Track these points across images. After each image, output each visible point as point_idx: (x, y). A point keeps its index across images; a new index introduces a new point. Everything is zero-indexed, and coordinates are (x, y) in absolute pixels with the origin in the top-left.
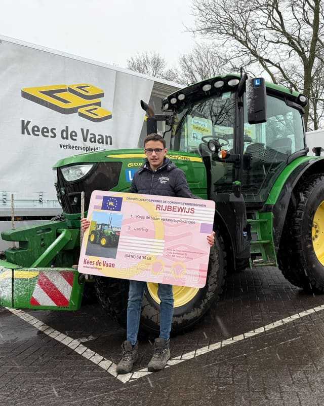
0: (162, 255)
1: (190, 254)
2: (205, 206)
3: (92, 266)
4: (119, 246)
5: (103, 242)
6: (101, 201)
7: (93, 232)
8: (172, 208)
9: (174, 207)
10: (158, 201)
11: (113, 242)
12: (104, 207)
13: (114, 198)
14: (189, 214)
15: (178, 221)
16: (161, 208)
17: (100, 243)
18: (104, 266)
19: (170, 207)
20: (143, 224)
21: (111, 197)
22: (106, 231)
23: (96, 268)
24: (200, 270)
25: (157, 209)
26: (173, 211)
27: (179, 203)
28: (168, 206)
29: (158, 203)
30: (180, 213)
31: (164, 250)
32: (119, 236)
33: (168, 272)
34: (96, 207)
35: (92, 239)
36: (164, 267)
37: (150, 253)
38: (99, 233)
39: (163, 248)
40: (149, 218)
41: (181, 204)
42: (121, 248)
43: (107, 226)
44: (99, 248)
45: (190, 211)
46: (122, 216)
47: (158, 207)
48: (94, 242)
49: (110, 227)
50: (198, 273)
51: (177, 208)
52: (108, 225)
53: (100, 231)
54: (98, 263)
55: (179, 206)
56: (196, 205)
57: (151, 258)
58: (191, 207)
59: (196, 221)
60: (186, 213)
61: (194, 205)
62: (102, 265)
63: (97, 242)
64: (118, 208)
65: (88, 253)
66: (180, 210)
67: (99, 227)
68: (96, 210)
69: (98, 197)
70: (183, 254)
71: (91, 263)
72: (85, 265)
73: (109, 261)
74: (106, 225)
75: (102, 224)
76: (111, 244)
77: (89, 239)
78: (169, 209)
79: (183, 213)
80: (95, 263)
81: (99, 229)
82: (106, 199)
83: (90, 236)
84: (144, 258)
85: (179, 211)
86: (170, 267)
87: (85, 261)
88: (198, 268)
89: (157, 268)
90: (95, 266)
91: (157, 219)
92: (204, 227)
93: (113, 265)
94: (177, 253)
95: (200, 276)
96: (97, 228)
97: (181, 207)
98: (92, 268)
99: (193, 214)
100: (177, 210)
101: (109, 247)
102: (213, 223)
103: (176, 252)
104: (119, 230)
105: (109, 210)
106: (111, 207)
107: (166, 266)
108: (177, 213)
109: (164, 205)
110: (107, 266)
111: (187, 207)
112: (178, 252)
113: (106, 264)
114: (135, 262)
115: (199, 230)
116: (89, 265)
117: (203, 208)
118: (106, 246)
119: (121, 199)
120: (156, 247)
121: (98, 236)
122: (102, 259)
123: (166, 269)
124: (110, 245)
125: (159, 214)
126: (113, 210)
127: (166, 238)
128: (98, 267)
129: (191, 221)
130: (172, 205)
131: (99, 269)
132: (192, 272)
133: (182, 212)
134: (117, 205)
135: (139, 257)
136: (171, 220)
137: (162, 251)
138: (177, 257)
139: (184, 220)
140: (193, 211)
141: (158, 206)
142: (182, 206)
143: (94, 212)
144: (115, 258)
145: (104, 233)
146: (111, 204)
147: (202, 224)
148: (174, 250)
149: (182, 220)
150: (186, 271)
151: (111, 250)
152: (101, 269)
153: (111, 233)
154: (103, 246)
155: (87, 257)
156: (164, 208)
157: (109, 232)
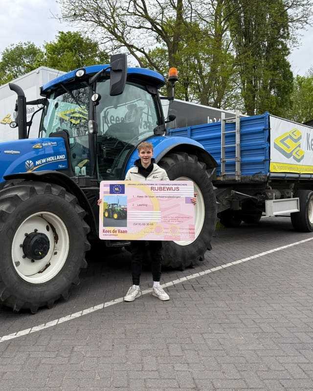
0: (160, 221)
1: (181, 218)
2: (186, 185)
5: (116, 216)
6: (109, 188)
7: (106, 210)
8: (163, 189)
10: (152, 185)
12: (112, 192)
13: (118, 185)
14: (176, 191)
15: (168, 197)
16: (154, 189)
17: (113, 217)
21: (116, 185)
22: (116, 208)
23: (113, 235)
24: (190, 229)
25: (151, 190)
27: (167, 184)
29: (153, 186)
30: (169, 191)
32: (126, 211)
33: (166, 233)
34: (105, 192)
35: (107, 215)
36: (163, 229)
37: (152, 221)
38: (111, 211)
39: (160, 216)
40: (147, 197)
41: (169, 185)
42: (129, 219)
44: (113, 221)
45: (176, 189)
46: (126, 197)
47: (152, 188)
48: (109, 217)
49: (119, 205)
50: (188, 231)
53: (111, 209)
54: (114, 231)
55: (168, 187)
57: (153, 224)
59: (182, 196)
60: (173, 191)
61: (178, 185)
62: (118, 232)
63: (111, 217)
64: (123, 192)
66: (169, 189)
68: (106, 195)
69: (105, 186)
70: (176, 219)
71: (108, 231)
72: (104, 234)
73: (122, 229)
75: (112, 204)
77: (104, 215)
79: (171, 191)
80: (112, 231)
81: (111, 207)
82: (112, 186)
83: (104, 213)
84: (148, 224)
86: (168, 229)
87: (104, 231)
88: (188, 227)
89: (158, 230)
90: (112, 233)
91: (153, 197)
94: (171, 219)
95: (190, 233)
96: (108, 207)
98: (110, 235)
99: (179, 191)
106: (117, 191)
107: (165, 229)
109: (156, 187)
110: (122, 232)
111: (174, 187)
114: (142, 228)
115: (185, 202)
116: (107, 234)
117: (185, 186)
118: (118, 219)
119: (124, 185)
121: (111, 213)
122: (116, 228)
123: (164, 231)
124: (120, 218)
125: (153, 193)
126: (118, 193)
128: (115, 234)
129: (178, 196)
130: (162, 186)
132: (184, 231)
135: (144, 224)
136: (163, 197)
137: (160, 219)
139: (173, 196)
140: (178, 189)
143: (104, 196)
144: (126, 226)
145: (115, 210)
146: (117, 189)
147: (186, 198)
148: (169, 217)
149: (171, 196)
151: (123, 221)
152: (117, 235)
153: (120, 210)
154: (115, 219)
155: (104, 228)
156: (157, 189)
157: (119, 209)
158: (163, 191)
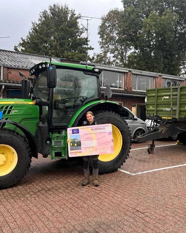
3: (74, 154)
4: (82, 145)
11: (79, 144)
20: (88, 136)
31: (97, 143)
56: (105, 126)
58: (103, 127)
65: (71, 150)
67: (73, 140)
78: (96, 129)
92: (109, 133)
93: (81, 152)
100: (99, 129)
101: (78, 146)
102: (112, 131)
113: (78, 152)
120: (95, 143)
127: (97, 139)
134: (78, 131)
138: (102, 145)
142: (101, 127)
150: (107, 149)
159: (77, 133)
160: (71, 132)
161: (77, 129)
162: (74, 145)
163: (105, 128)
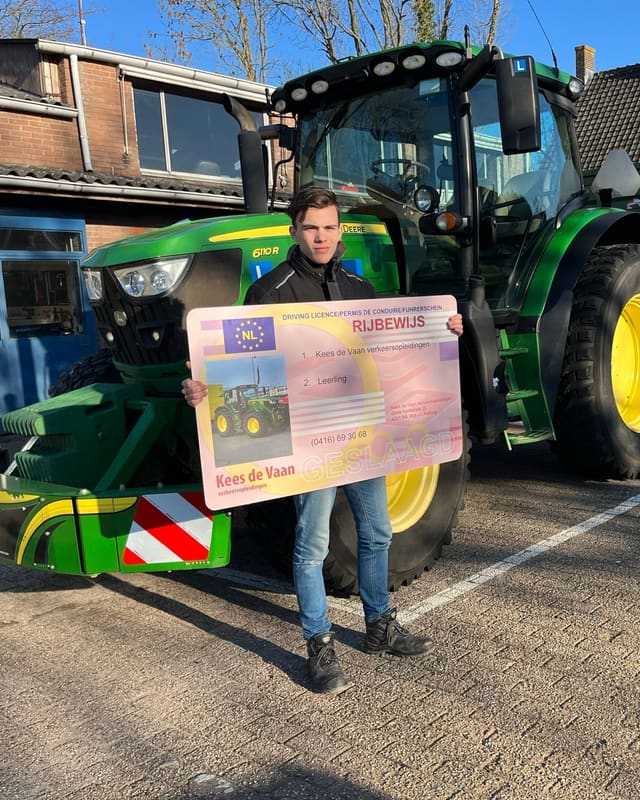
0: (384, 421)
1: (430, 405)
2: (440, 308)
3: (240, 486)
4: (292, 427)
5: (254, 426)
6: (221, 333)
7: (219, 411)
8: (384, 324)
9: (386, 319)
10: (355, 313)
11: (277, 419)
12: (232, 346)
13: (254, 320)
14: (417, 328)
15: (399, 348)
16: (362, 327)
17: (245, 432)
18: (270, 477)
19: (379, 322)
21: (245, 320)
22: (253, 401)
23: (253, 488)
24: (451, 430)
25: (355, 331)
26: (387, 329)
27: (395, 310)
28: (376, 320)
29: (355, 318)
30: (400, 330)
31: (385, 410)
32: (287, 405)
34: (208, 351)
35: (223, 426)
36: (391, 442)
37: (361, 424)
38: (236, 410)
39: (383, 407)
40: (343, 353)
41: (399, 310)
42: (299, 429)
43: (252, 390)
44: (247, 442)
45: (417, 322)
46: (282, 359)
47: (356, 326)
48: (231, 432)
49: (261, 389)
50: (447, 435)
51: (393, 321)
52: (255, 387)
53: (237, 405)
54: (259, 476)
55: (396, 316)
56: (425, 309)
57: (365, 433)
58: (417, 315)
59: (430, 342)
60: (410, 330)
61: (422, 308)
62: (265, 476)
63: (239, 430)
64: (268, 344)
65: (219, 463)
66: (400, 323)
67: (231, 396)
68: (213, 358)
69: (207, 325)
70: (419, 409)
71: (235, 480)
72: (222, 489)
73: (279, 463)
74: (249, 387)
75: (238, 388)
76: (273, 426)
77: (215, 430)
79: (406, 330)
80: (246, 478)
81: (234, 399)
83: (212, 421)
85: (397, 327)
86: (403, 439)
87: (219, 481)
88: (448, 427)
89: (380, 447)
90: (248, 483)
91: (360, 351)
92: (444, 351)
93: (291, 470)
94: (410, 410)
95: (451, 439)
96: (226, 399)
97: (399, 319)
98: (243, 490)
99: (423, 329)
100: (394, 325)
101: (271, 434)
103: (408, 408)
104: (284, 392)
105: (247, 350)
108: (395, 331)
109: (368, 319)
110: (278, 474)
111: (411, 315)
112: (411, 408)
114: (336, 449)
115: (439, 357)
116: (233, 487)
117: (438, 313)
118: (262, 433)
120: (369, 409)
121: (237, 418)
122: (260, 465)
124: (270, 429)
126: (255, 349)
128: (257, 482)
129: (422, 342)
130: (383, 317)
131: (261, 487)
133: (403, 326)
135: (341, 438)
136: (387, 349)
137: (383, 414)
138: (411, 416)
139: (410, 343)
140: (421, 322)
141: (357, 324)
142: (402, 316)
144: (289, 452)
145: (249, 407)
146: (248, 336)
147: (441, 344)
148: (404, 406)
149: (406, 343)
151: (279, 439)
152: (265, 485)
153: (267, 403)
154: (253, 436)
155: (221, 471)
156: (368, 325)
157: (261, 401)
158: (385, 331)
159: (263, 348)
160: (218, 337)
161: (259, 320)
162: (244, 426)
163: (426, 322)
